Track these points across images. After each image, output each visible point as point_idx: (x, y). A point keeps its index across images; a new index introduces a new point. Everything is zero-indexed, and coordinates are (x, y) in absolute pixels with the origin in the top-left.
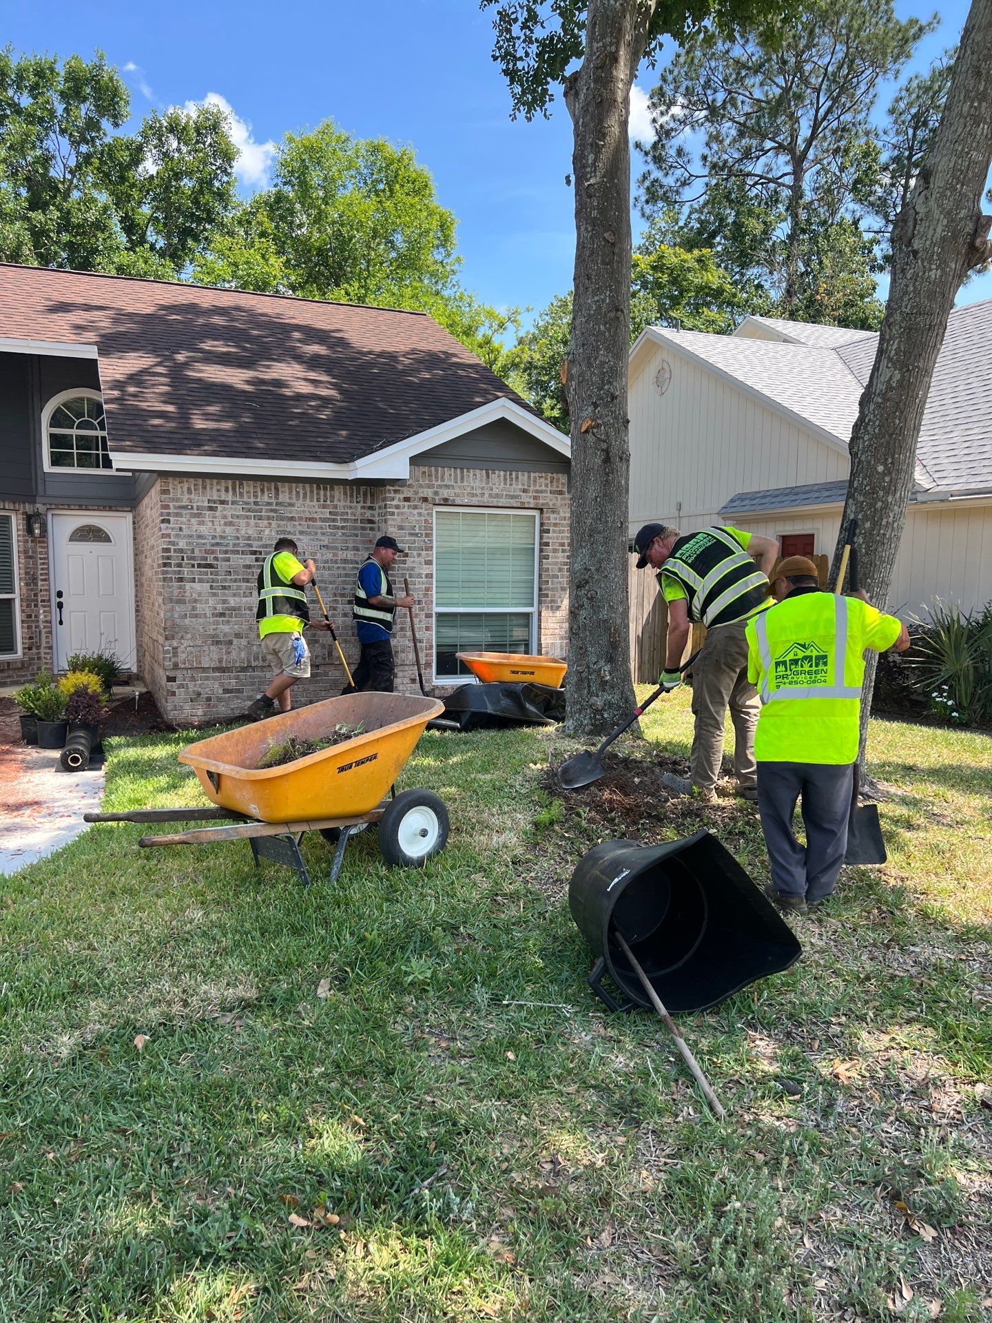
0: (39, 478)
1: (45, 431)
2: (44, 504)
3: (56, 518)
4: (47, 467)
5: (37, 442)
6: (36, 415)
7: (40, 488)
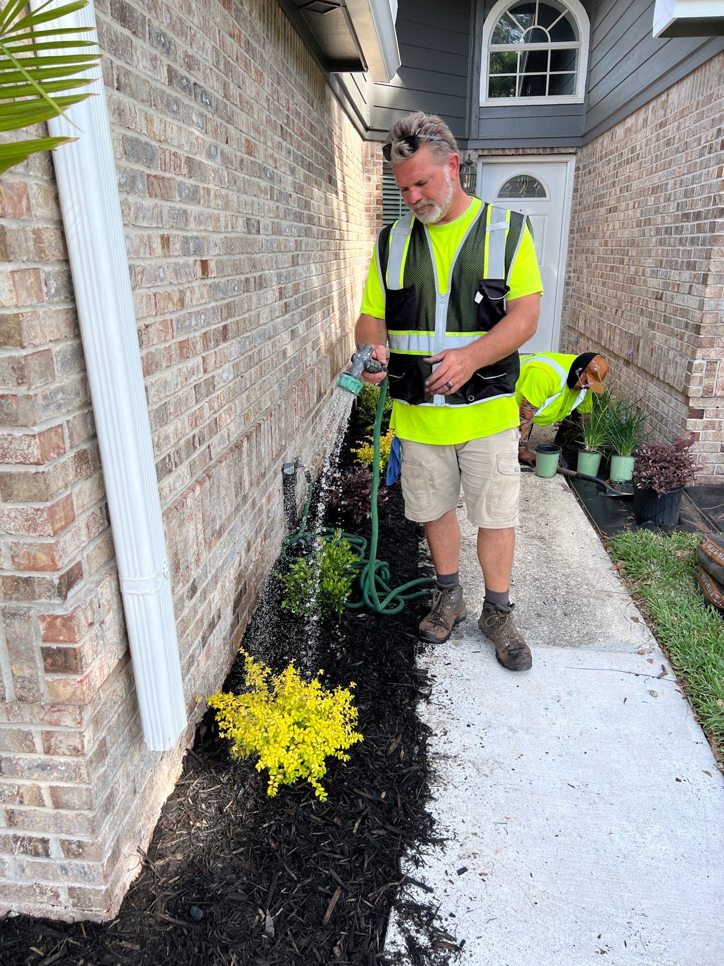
0: (473, 115)
1: (487, 48)
2: (476, 150)
3: (486, 168)
4: (484, 99)
5: (475, 65)
6: (477, 27)
7: (474, 128)
